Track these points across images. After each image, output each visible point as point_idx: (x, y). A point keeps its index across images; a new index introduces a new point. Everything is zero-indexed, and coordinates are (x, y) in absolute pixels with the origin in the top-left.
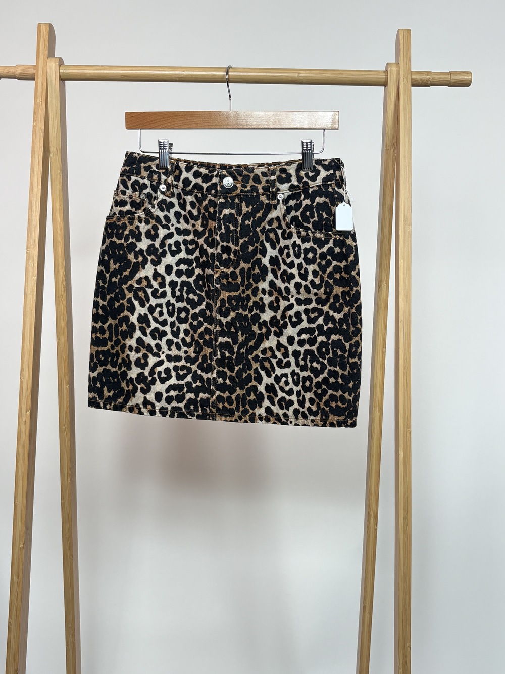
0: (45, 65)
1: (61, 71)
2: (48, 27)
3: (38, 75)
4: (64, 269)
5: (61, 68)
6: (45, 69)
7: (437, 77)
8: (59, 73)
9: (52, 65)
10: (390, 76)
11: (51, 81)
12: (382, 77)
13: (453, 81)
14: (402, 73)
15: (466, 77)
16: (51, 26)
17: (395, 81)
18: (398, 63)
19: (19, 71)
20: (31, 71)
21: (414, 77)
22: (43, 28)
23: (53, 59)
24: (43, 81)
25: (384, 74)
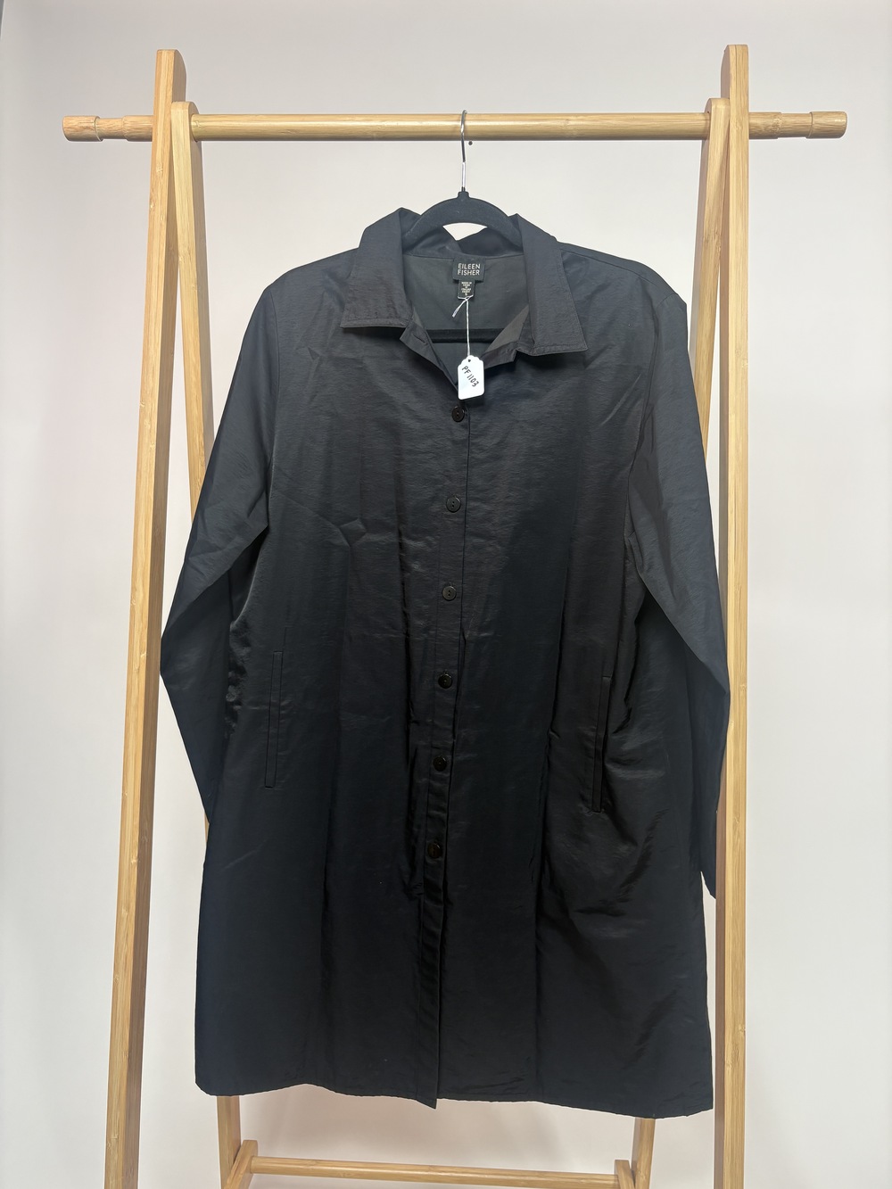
0: (168, 114)
1: (193, 124)
2: (172, 54)
5: (193, 118)
6: (168, 119)
7: (790, 121)
8: (190, 127)
9: (179, 113)
10: (715, 119)
11: (178, 141)
12: (699, 123)
13: (816, 126)
14: (734, 114)
15: (838, 120)
16: (177, 55)
18: (727, 98)
19: (129, 126)
21: (753, 121)
22: (165, 56)
23: (180, 104)
24: (164, 134)
25: (703, 118)
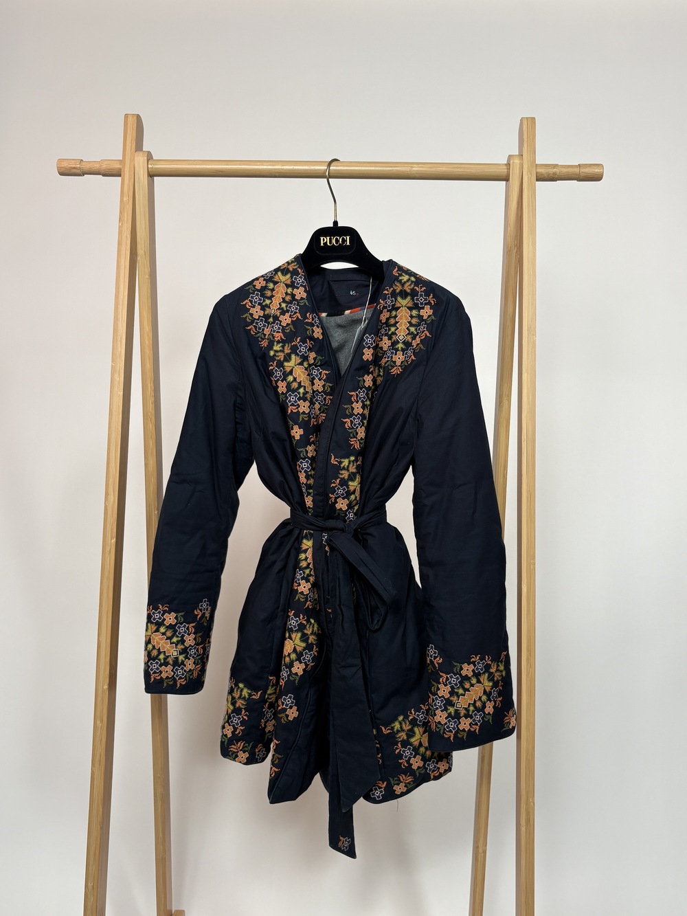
0: (133, 160)
1: (150, 166)
2: (135, 118)
3: (124, 170)
4: (152, 385)
5: (150, 163)
6: (132, 164)
7: (565, 170)
8: (148, 168)
9: (140, 160)
10: (513, 169)
11: (139, 178)
12: (503, 171)
13: (582, 175)
14: (525, 166)
15: (597, 170)
16: (138, 117)
17: (518, 174)
18: (521, 155)
19: (104, 166)
20: (118, 166)
21: (539, 170)
22: (130, 119)
23: (141, 153)
24: (129, 177)
25: (505, 167)
